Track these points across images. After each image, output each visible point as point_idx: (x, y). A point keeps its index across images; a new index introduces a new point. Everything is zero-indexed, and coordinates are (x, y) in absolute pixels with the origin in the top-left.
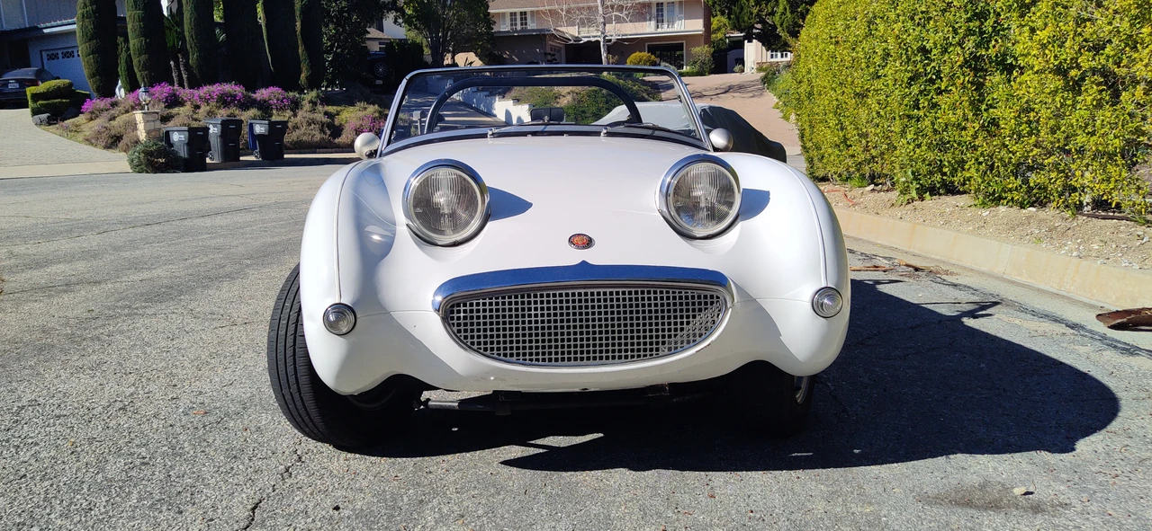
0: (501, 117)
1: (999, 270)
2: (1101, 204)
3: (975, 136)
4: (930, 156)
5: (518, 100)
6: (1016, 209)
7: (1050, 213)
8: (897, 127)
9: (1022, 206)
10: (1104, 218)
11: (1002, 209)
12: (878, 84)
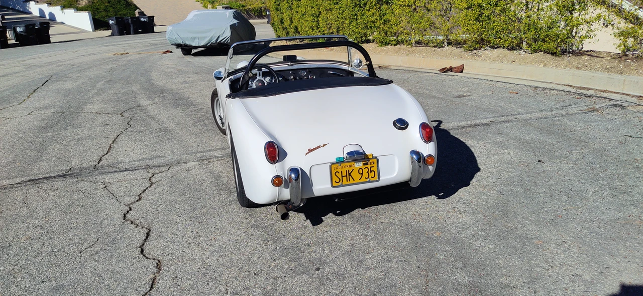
0: (36, 13)
1: (399, 64)
2: (418, 43)
3: (380, 25)
4: (363, 32)
5: (50, 4)
6: (393, 46)
7: (404, 47)
8: (347, 22)
9: (395, 45)
10: (420, 46)
11: (389, 46)
12: (337, 7)
